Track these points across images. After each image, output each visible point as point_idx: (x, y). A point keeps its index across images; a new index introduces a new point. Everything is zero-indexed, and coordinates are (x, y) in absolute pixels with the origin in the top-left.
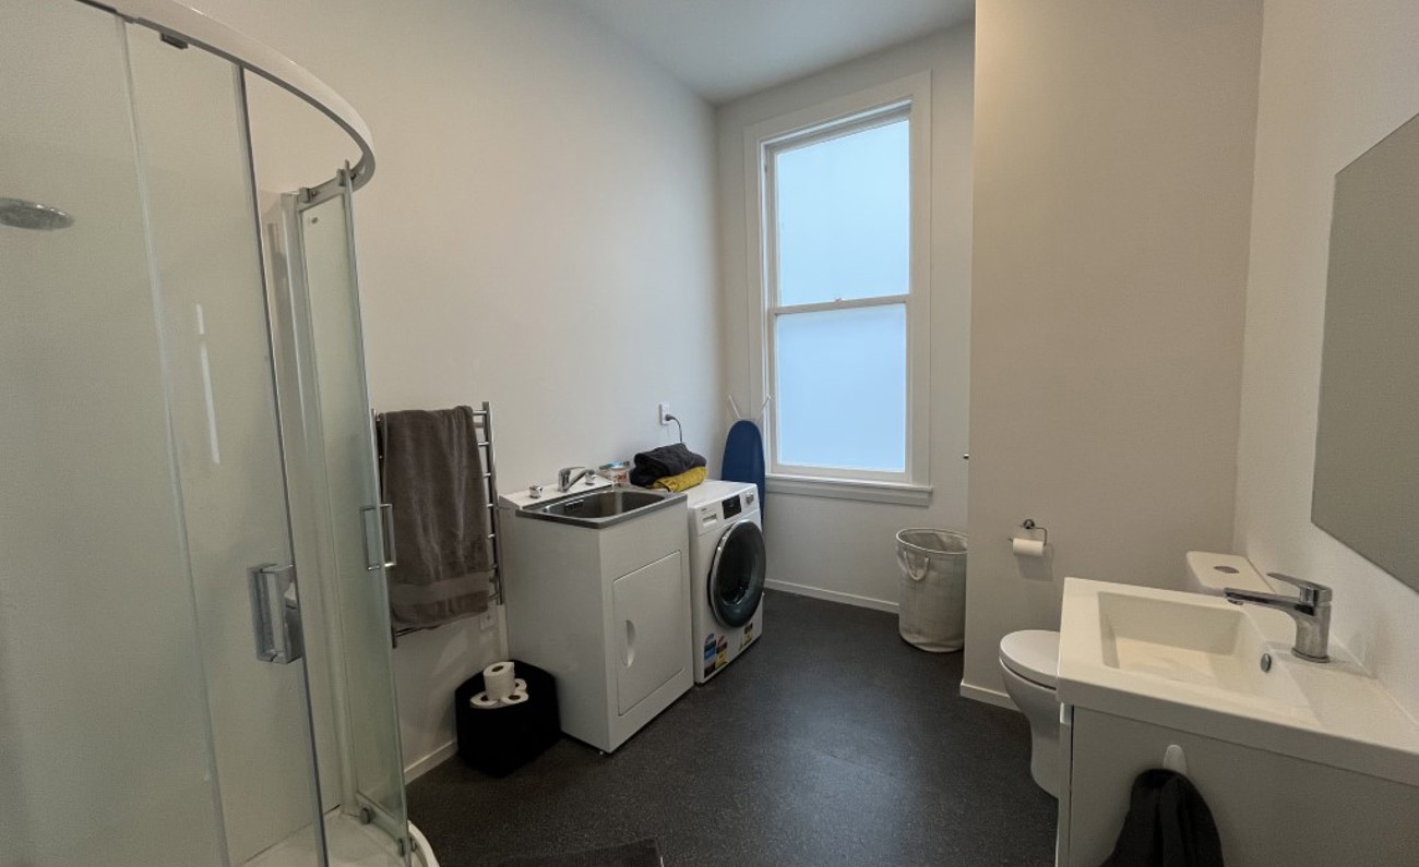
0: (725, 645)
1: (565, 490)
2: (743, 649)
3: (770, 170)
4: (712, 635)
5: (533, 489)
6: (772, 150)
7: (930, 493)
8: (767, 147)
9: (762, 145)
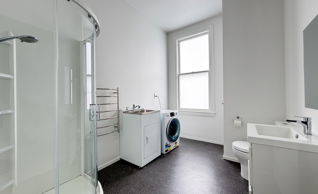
0: (170, 146)
1: (134, 109)
2: (174, 148)
3: (179, 45)
4: (167, 143)
5: (127, 108)
6: (179, 42)
7: (215, 114)
8: (178, 41)
9: (177, 40)
